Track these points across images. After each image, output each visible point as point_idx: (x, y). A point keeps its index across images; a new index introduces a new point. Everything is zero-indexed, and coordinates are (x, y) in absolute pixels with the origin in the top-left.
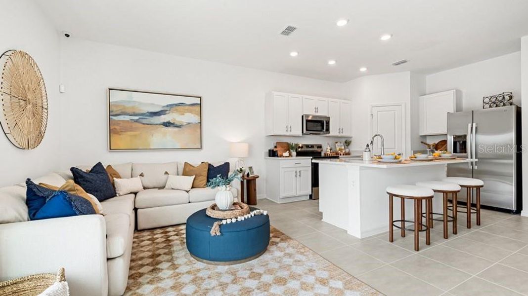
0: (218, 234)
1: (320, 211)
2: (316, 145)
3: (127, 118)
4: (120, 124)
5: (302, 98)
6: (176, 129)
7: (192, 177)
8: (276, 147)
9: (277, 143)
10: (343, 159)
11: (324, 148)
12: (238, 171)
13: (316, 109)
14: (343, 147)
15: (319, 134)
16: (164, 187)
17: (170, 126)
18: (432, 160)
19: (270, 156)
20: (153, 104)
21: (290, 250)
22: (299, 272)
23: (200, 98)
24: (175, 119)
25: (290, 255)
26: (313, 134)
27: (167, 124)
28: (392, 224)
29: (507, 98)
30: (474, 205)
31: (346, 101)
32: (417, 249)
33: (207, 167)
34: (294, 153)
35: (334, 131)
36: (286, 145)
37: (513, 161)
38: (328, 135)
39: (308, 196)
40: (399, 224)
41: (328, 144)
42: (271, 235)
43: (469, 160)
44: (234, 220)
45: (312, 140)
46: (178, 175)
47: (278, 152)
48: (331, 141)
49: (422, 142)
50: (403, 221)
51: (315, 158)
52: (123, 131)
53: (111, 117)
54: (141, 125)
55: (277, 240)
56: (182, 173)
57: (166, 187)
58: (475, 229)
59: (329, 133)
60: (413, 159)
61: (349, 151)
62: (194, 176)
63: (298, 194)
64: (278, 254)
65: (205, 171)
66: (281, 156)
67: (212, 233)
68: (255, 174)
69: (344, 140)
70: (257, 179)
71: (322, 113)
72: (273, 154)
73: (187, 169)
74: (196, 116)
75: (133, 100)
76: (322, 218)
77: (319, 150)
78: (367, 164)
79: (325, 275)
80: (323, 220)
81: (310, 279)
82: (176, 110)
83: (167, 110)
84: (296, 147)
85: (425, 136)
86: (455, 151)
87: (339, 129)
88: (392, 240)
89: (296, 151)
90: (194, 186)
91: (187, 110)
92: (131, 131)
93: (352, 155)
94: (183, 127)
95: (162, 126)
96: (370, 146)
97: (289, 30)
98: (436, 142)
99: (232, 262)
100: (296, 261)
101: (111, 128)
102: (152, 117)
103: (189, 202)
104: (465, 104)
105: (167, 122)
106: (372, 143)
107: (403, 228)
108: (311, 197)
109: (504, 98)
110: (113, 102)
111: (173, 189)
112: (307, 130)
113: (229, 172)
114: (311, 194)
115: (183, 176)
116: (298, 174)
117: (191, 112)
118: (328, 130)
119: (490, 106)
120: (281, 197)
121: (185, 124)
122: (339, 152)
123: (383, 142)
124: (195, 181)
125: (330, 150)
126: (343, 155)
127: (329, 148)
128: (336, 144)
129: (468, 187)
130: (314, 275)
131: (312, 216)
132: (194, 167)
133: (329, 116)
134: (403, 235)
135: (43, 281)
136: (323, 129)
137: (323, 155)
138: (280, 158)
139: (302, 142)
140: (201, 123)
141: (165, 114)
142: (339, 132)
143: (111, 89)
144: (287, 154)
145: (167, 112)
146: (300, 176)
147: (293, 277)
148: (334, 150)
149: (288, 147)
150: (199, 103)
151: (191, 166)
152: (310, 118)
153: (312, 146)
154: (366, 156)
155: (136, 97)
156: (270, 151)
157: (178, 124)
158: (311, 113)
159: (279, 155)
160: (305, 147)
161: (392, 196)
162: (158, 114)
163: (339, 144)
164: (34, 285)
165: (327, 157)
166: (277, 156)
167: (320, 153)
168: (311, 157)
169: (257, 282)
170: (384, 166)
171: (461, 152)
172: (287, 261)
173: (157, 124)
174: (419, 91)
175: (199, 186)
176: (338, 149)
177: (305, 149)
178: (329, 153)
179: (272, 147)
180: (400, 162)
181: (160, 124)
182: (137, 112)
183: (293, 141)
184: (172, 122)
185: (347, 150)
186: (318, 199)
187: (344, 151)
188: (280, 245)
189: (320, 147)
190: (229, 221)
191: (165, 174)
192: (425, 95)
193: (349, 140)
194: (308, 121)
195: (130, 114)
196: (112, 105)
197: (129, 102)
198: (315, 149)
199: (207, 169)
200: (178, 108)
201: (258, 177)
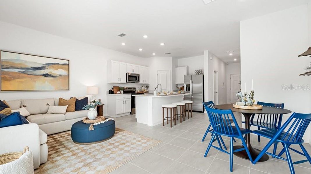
0: (93, 129)
1: (136, 118)
2: (133, 88)
3: (16, 70)
4: (10, 74)
5: (127, 64)
6: (52, 78)
7: (66, 106)
8: (113, 89)
9: (114, 87)
10: (146, 94)
11: (137, 89)
12: (92, 102)
13: (133, 70)
14: (145, 89)
15: (134, 82)
16: (47, 113)
17: (48, 76)
18: (177, 94)
19: (110, 93)
20: (35, 63)
21: (124, 134)
22: (129, 140)
23: (69, 61)
24: (51, 72)
25: (125, 136)
26: (132, 82)
27: (46, 75)
28: (164, 119)
29: (201, 71)
30: (190, 111)
31: (147, 67)
32: (171, 127)
33: (75, 100)
34: (122, 92)
35: (141, 81)
36: (118, 88)
37: (202, 94)
38: (139, 83)
39: (130, 113)
40: (166, 119)
41: (139, 87)
42: (116, 130)
43: (190, 94)
44: (99, 123)
45: (131, 85)
46: (55, 105)
47: (114, 91)
48: (140, 86)
49: (176, 87)
50: (168, 118)
51: (133, 94)
52: (12, 78)
53: (2, 69)
54: (26, 75)
55: (118, 132)
56: (58, 104)
57: (48, 113)
58: (190, 119)
59: (139, 82)
60: (171, 94)
61: (148, 90)
62: (67, 106)
63: (125, 112)
64: (119, 136)
65: (74, 102)
66: (116, 93)
67: (90, 129)
68: (102, 103)
69: (146, 85)
70: (103, 106)
71: (136, 72)
72: (111, 92)
73: (62, 102)
74: (66, 71)
75: (21, 59)
76: (137, 121)
77: (134, 90)
78: (155, 96)
79: (140, 139)
80: (137, 122)
81: (135, 141)
82: (52, 67)
83: (46, 67)
84: (123, 89)
85: (177, 84)
86: (187, 91)
87: (144, 80)
88: (164, 125)
89: (123, 91)
90: (68, 111)
91: (60, 67)
92: (18, 79)
93: (149, 92)
94: (57, 77)
95: (43, 76)
96: (157, 89)
97: (122, 35)
98: (181, 87)
99: (99, 142)
100: (128, 137)
101: (2, 77)
102: (35, 70)
103: (66, 120)
104: (190, 72)
105: (46, 74)
106: (157, 87)
107: (167, 120)
108: (131, 113)
109: (200, 71)
110: (4, 60)
111: (53, 113)
112: (129, 80)
113: (88, 102)
114: (131, 111)
115: (59, 106)
116: (125, 102)
117: (62, 68)
118: (139, 81)
119: (197, 74)
120: (116, 114)
121: (58, 75)
122: (144, 91)
123: (161, 87)
124: (68, 108)
125: (140, 90)
126: (146, 92)
127: (139, 89)
128: (142, 88)
129: (188, 104)
130: (135, 140)
131: (132, 121)
132: (66, 100)
133: (139, 74)
134: (168, 123)
135: (10, 156)
136: (136, 80)
137: (136, 93)
138: (115, 95)
139: (126, 86)
140: (69, 75)
141: (45, 69)
142: (144, 82)
143: (2, 51)
144: (119, 92)
145: (46, 68)
146: (126, 103)
147: (127, 142)
148: (141, 90)
149: (119, 89)
150: (68, 63)
151: (64, 100)
152: (130, 75)
153: (131, 88)
154: (155, 93)
155: (23, 57)
156: (110, 91)
157: (54, 75)
158: (131, 72)
159: (114, 93)
160: (127, 89)
161: (163, 108)
162: (39, 69)
163: (143, 87)
164: (4, 159)
165: (138, 94)
166: (114, 94)
167: (135, 92)
168: (131, 94)
169: (113, 146)
170: (161, 97)
171: (188, 91)
172: (124, 138)
173: (38, 75)
174: (175, 66)
175: (71, 111)
176: (143, 89)
177: (127, 90)
178: (139, 91)
179: (111, 89)
180: (166, 95)
181: (40, 75)
182: (23, 67)
183: (121, 86)
184: (49, 74)
185: (147, 90)
186: (135, 114)
187: (146, 91)
188: (119, 133)
189: (135, 89)
190: (97, 124)
191: (47, 105)
192: (178, 67)
193: (148, 85)
194: (129, 76)
195: (18, 68)
196: (2, 61)
197: (18, 60)
198: (133, 90)
199: (75, 101)
200: (54, 66)
201: (104, 105)
